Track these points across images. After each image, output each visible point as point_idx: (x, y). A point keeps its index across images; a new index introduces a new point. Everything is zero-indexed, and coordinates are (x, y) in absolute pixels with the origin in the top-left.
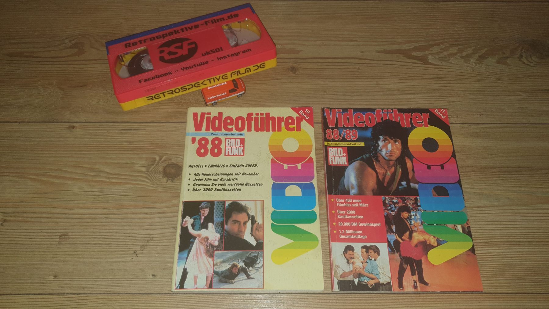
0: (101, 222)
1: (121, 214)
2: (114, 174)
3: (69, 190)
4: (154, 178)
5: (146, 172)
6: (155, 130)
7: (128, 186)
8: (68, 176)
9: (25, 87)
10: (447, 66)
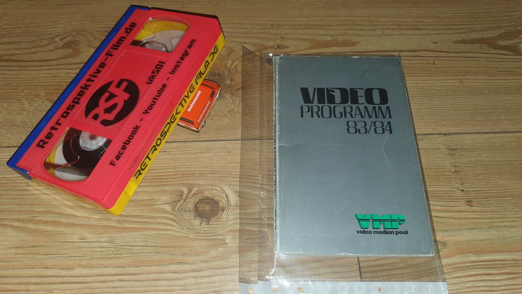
0: (114, 287)
1: (140, 274)
2: (127, 216)
3: (67, 241)
4: (182, 220)
5: (172, 212)
6: (179, 152)
7: (148, 232)
8: (64, 220)
9: (4, 101)
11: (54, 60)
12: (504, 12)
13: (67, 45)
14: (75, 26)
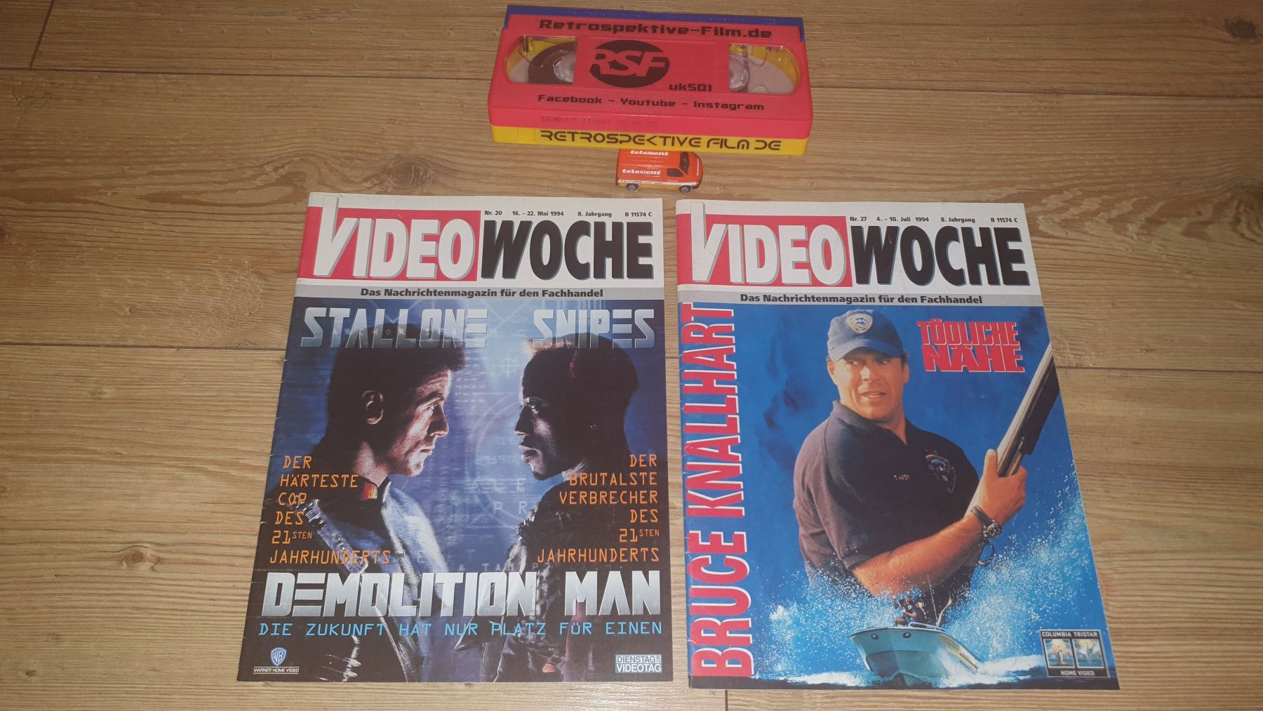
9: (186, 271)
10: (1077, 240)
11: (264, 205)
12: (1025, 155)
13: (286, 180)
14: (299, 145)
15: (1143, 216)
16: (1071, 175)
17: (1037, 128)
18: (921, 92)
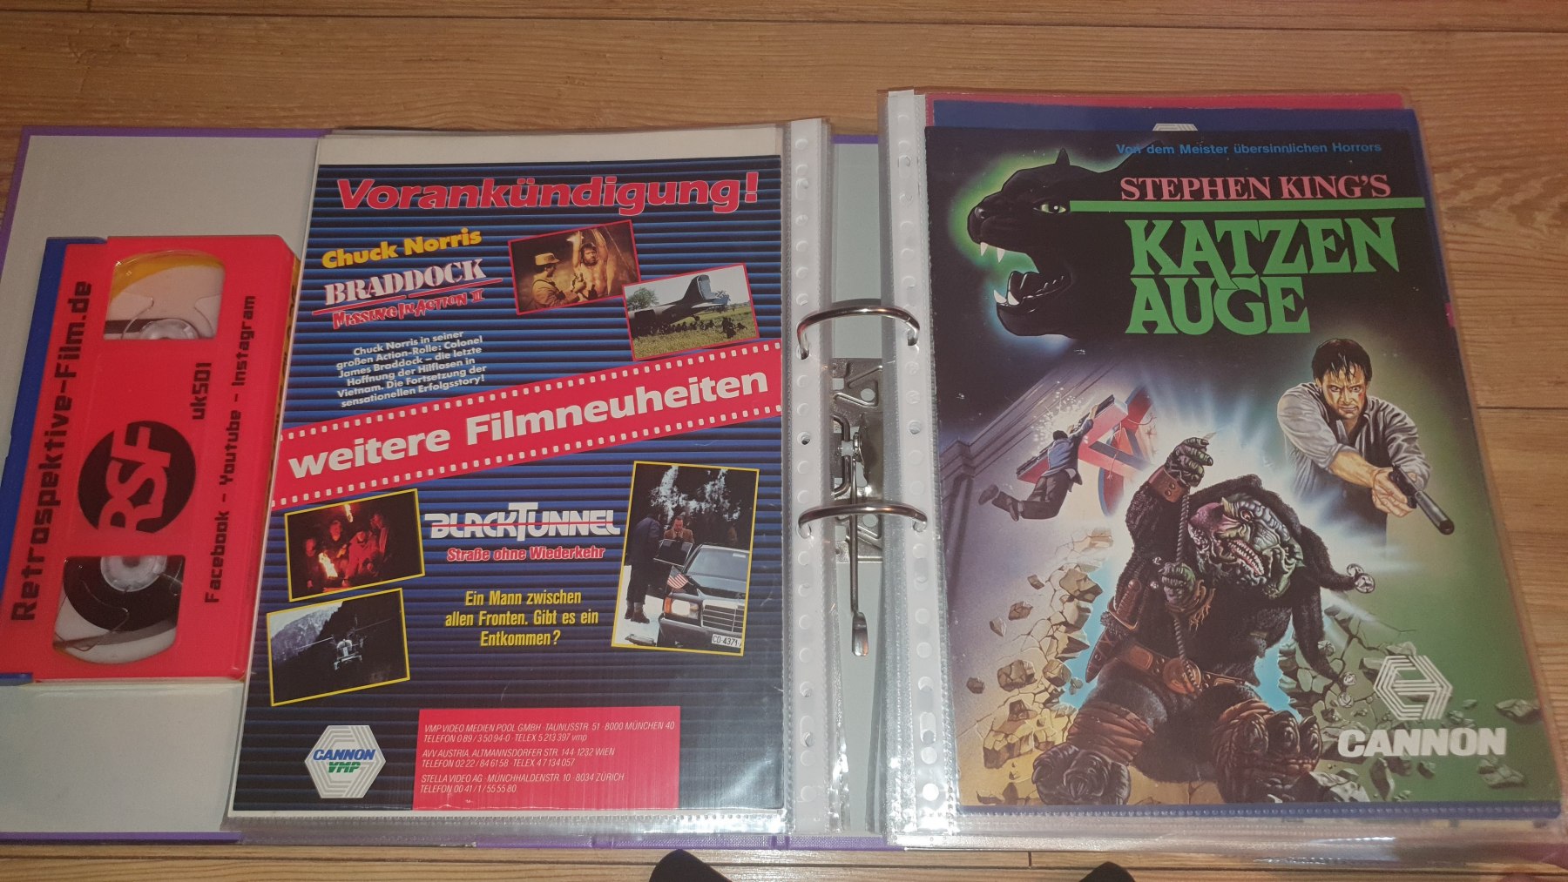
10: (1466, 235)
15: (1556, 201)
16: (1462, 146)
17: (1419, 81)
18: (1265, 31)
